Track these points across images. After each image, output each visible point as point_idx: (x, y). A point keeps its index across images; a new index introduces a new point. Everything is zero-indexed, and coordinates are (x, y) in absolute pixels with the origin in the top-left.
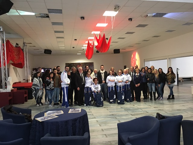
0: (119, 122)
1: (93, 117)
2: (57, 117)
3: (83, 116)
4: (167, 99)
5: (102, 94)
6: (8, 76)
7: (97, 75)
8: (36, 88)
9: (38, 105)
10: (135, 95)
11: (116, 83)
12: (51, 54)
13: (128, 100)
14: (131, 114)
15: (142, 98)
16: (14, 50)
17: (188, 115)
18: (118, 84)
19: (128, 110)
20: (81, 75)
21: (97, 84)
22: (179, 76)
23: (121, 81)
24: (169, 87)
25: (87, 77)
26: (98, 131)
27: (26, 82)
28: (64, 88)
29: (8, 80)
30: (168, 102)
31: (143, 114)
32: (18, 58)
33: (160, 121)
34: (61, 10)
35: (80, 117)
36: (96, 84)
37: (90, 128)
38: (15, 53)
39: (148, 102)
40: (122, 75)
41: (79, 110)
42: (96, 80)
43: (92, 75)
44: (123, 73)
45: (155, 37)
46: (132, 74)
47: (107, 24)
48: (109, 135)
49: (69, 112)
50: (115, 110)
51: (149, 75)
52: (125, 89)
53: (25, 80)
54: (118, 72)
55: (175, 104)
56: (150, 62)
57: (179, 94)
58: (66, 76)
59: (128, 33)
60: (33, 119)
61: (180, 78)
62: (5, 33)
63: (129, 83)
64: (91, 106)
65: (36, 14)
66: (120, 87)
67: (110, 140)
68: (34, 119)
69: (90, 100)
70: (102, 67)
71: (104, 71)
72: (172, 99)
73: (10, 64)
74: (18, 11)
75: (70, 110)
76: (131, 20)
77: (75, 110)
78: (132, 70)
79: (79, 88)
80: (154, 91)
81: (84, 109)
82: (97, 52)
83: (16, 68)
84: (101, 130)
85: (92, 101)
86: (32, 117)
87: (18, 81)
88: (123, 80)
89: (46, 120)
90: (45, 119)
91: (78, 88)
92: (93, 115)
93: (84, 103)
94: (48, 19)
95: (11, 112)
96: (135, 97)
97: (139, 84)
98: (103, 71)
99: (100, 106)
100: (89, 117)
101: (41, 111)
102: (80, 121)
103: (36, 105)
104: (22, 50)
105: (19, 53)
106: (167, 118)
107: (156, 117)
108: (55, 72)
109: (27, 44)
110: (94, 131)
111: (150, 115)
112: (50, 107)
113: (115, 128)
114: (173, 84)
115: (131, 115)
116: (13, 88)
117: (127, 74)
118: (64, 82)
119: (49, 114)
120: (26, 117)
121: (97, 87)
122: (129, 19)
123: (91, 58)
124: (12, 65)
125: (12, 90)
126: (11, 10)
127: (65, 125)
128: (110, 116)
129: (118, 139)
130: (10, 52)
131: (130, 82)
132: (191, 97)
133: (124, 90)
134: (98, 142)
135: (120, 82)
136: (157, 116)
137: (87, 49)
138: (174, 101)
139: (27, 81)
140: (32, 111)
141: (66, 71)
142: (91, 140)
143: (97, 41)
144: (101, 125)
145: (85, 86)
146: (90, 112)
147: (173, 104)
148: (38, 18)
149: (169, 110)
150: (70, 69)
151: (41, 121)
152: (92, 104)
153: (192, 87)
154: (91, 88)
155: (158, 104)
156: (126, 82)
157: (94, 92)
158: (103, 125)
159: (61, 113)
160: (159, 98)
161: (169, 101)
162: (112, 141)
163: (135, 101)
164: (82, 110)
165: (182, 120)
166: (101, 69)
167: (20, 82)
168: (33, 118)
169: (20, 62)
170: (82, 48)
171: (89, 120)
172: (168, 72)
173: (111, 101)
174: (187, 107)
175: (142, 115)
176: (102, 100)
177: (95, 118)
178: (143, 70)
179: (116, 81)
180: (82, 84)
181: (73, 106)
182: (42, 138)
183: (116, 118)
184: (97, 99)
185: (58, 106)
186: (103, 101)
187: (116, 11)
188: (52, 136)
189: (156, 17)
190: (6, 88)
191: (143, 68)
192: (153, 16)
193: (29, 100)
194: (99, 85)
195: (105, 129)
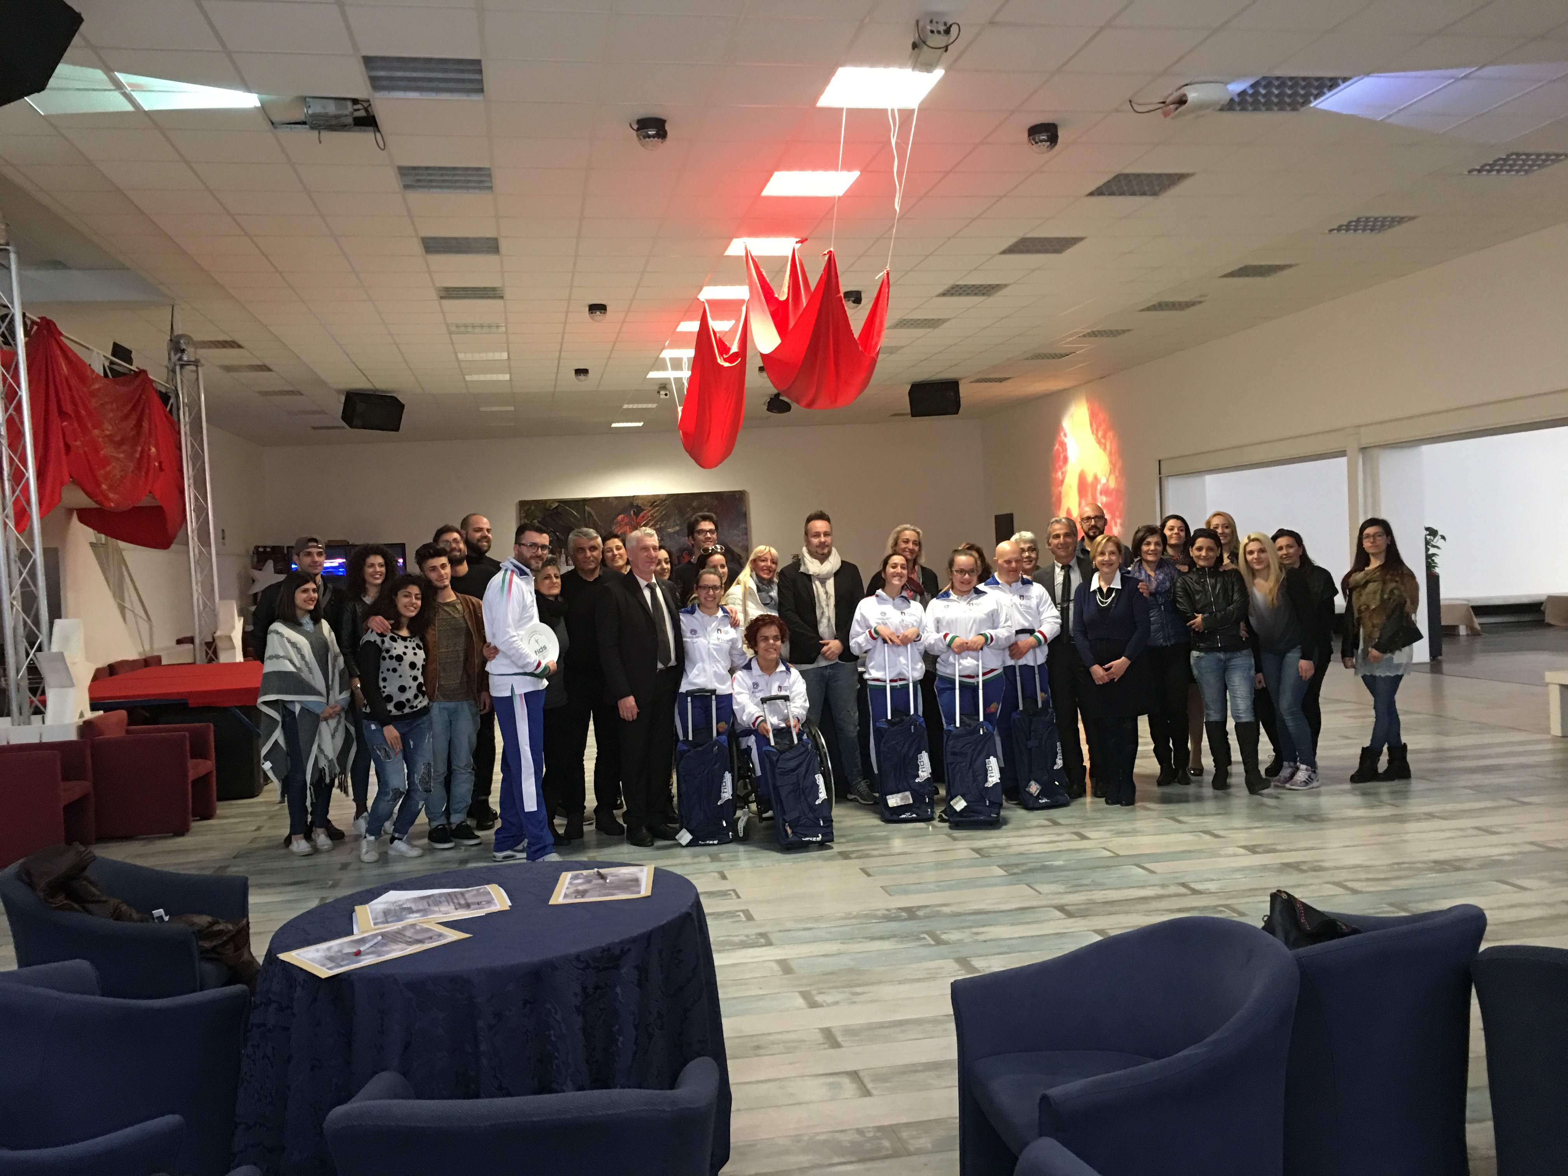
0: (963, 975)
1: (751, 930)
2: (454, 936)
3: (670, 924)
4: (1354, 779)
5: (817, 745)
6: (56, 612)
7: (774, 593)
8: (297, 709)
9: (300, 845)
10: (1085, 748)
11: (930, 658)
12: (397, 429)
13: (1034, 788)
14: (1055, 902)
15: (1146, 777)
16: (94, 403)
17: (1528, 906)
18: (947, 663)
19: (1032, 871)
20: (647, 594)
21: (782, 668)
22: (1447, 593)
23: (972, 637)
24: (1370, 682)
25: (698, 614)
26: (791, 1047)
27: (201, 658)
28: (509, 701)
29: (55, 648)
30: (1356, 800)
31: (1155, 905)
32: (131, 466)
33: (1299, 959)
34: (476, 65)
35: (648, 937)
36: (768, 668)
37: (730, 1026)
38: (108, 429)
39: (1192, 806)
40: (981, 587)
41: (636, 881)
42: (772, 631)
43: (736, 591)
44: (985, 574)
45: (1245, 271)
46: (1059, 576)
47: (855, 174)
48: (883, 1077)
49: (559, 898)
50: (931, 876)
51: (1204, 584)
52: (1010, 704)
53: (191, 640)
54: (951, 563)
55: (1418, 818)
56: (1209, 479)
57: (1446, 734)
58: (524, 608)
59: (1024, 246)
60: (260, 960)
61: (1452, 607)
62: (22, 262)
63: (1041, 656)
64: (731, 846)
65: (265, 97)
66: (969, 690)
67: (894, 1121)
68: (271, 956)
69: (727, 794)
70: (820, 525)
71: (833, 563)
72: (1388, 776)
73: (70, 511)
74: (122, 77)
75: (566, 877)
76: (1053, 139)
77: (602, 877)
78: (1065, 546)
79: (631, 700)
80: (1246, 717)
81: (678, 871)
82: (777, 405)
83: (119, 551)
84: (819, 1037)
85: (739, 801)
86: (252, 940)
87: (132, 654)
88: (989, 632)
89: (368, 961)
90: (358, 953)
91: (629, 705)
92: (749, 917)
93: (674, 821)
94: (366, 137)
95: (82, 900)
96: (1087, 763)
97: (1121, 663)
98: (823, 558)
99: (805, 847)
100: (716, 931)
101: (324, 893)
102: (642, 969)
103: (288, 841)
104: (165, 398)
105: (139, 425)
106: (1355, 932)
107: (1269, 926)
108: (433, 576)
109: (202, 353)
110: (758, 1047)
111: (1215, 908)
112: (402, 858)
113: (935, 1021)
114: (1399, 657)
115: (1061, 908)
116: (94, 708)
117: (1026, 582)
118: (516, 657)
119: (388, 915)
120: (207, 945)
121: (775, 692)
122: (1034, 131)
123: (727, 452)
124: (82, 520)
125: (86, 728)
126: (62, 69)
127: (526, 1002)
128: (893, 925)
129: (955, 1111)
130: (62, 414)
131: (1046, 649)
132: (1548, 758)
133: (997, 708)
134: (797, 1139)
135: (965, 649)
136: (1278, 917)
137: (691, 380)
138: (1404, 794)
139: (212, 648)
140: (251, 891)
141: (524, 566)
142: (738, 1123)
143: (774, 316)
144: (819, 998)
145: (678, 685)
146: (723, 894)
147: (1402, 819)
148: (286, 134)
149: (1367, 868)
150: (558, 545)
151: (324, 973)
152: (741, 825)
153: (1549, 676)
154: (726, 700)
155: (1280, 818)
156: (1014, 650)
157: (756, 730)
158: (829, 999)
159: (490, 902)
160: (1286, 772)
161: (1364, 794)
162: (908, 1125)
163: (1088, 799)
164: (660, 876)
165: (1483, 947)
166: (808, 544)
167: (150, 662)
168: (259, 949)
169: (146, 501)
170: (652, 375)
171: (719, 960)
172: (1362, 558)
173: (893, 801)
174: (1518, 838)
175: (1148, 913)
176: (823, 795)
177: (769, 944)
178: (1150, 546)
179: (931, 637)
180: (660, 666)
181: (583, 847)
182: (339, 1110)
183: (939, 942)
184: (784, 792)
185: (461, 854)
186: (828, 802)
187: (928, 67)
188: (420, 1096)
189: (1256, 106)
190: (39, 711)
191: (1151, 530)
192: (1230, 106)
193: (223, 808)
194: (795, 672)
195: (852, 1032)
